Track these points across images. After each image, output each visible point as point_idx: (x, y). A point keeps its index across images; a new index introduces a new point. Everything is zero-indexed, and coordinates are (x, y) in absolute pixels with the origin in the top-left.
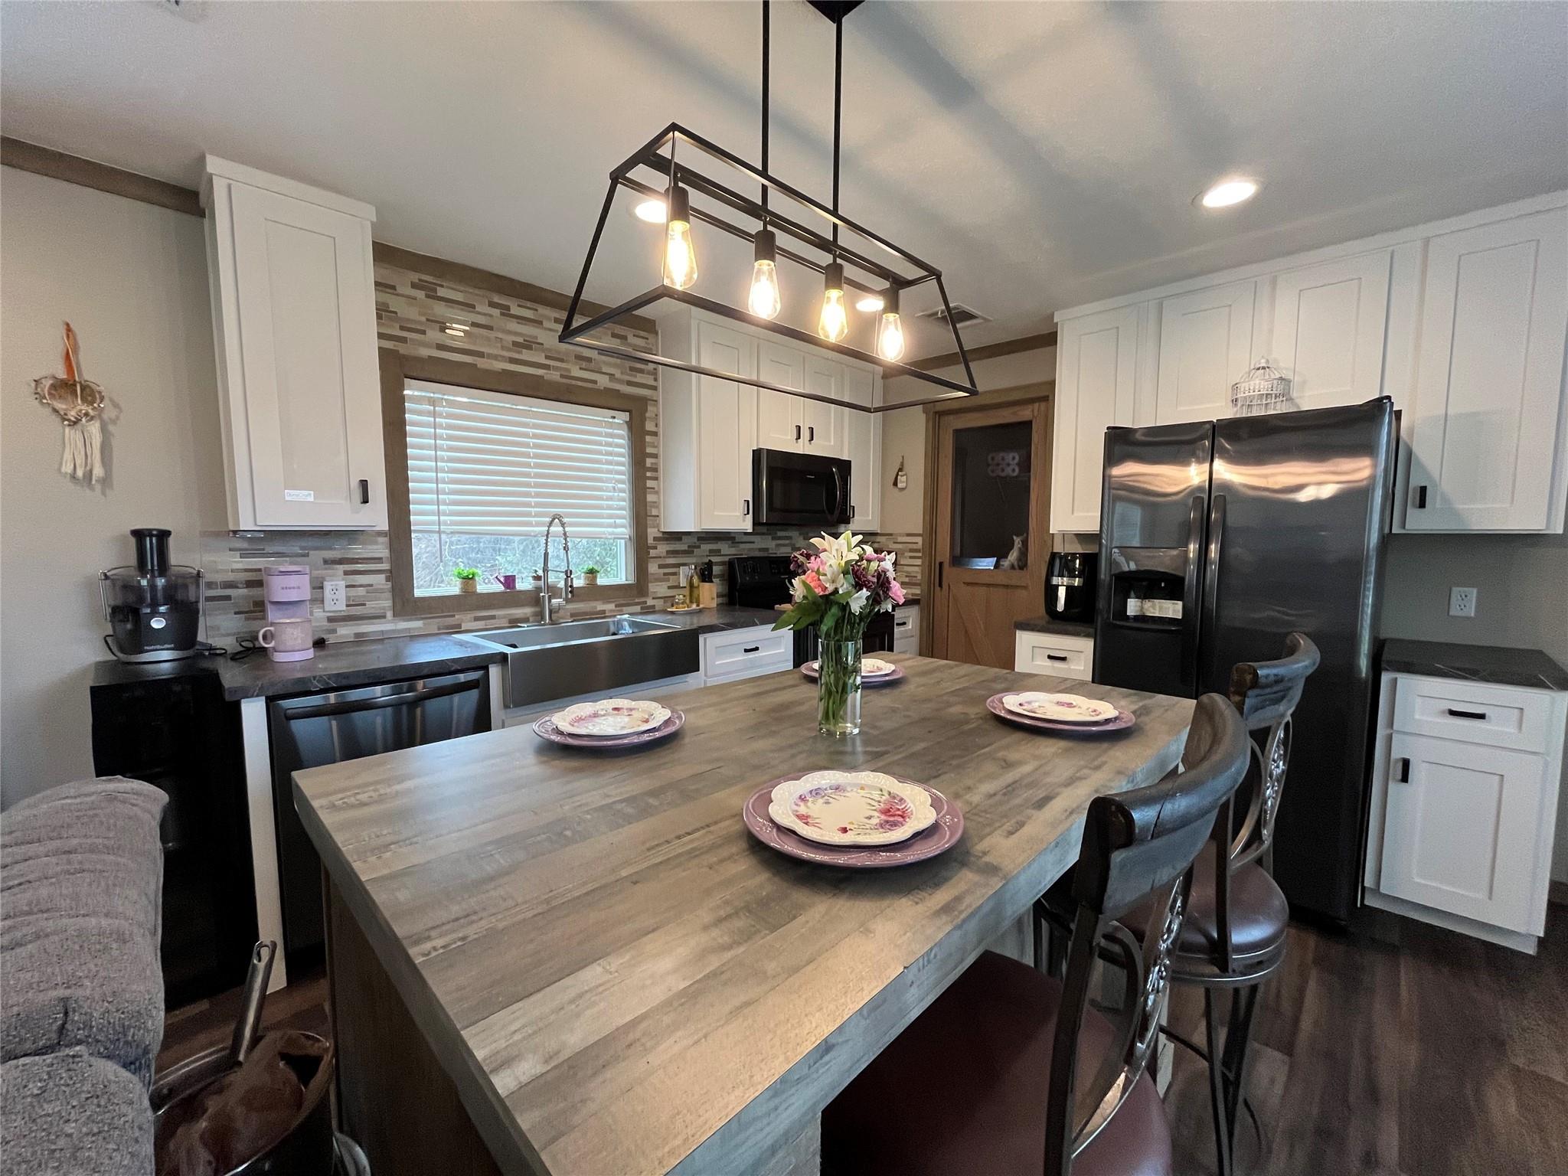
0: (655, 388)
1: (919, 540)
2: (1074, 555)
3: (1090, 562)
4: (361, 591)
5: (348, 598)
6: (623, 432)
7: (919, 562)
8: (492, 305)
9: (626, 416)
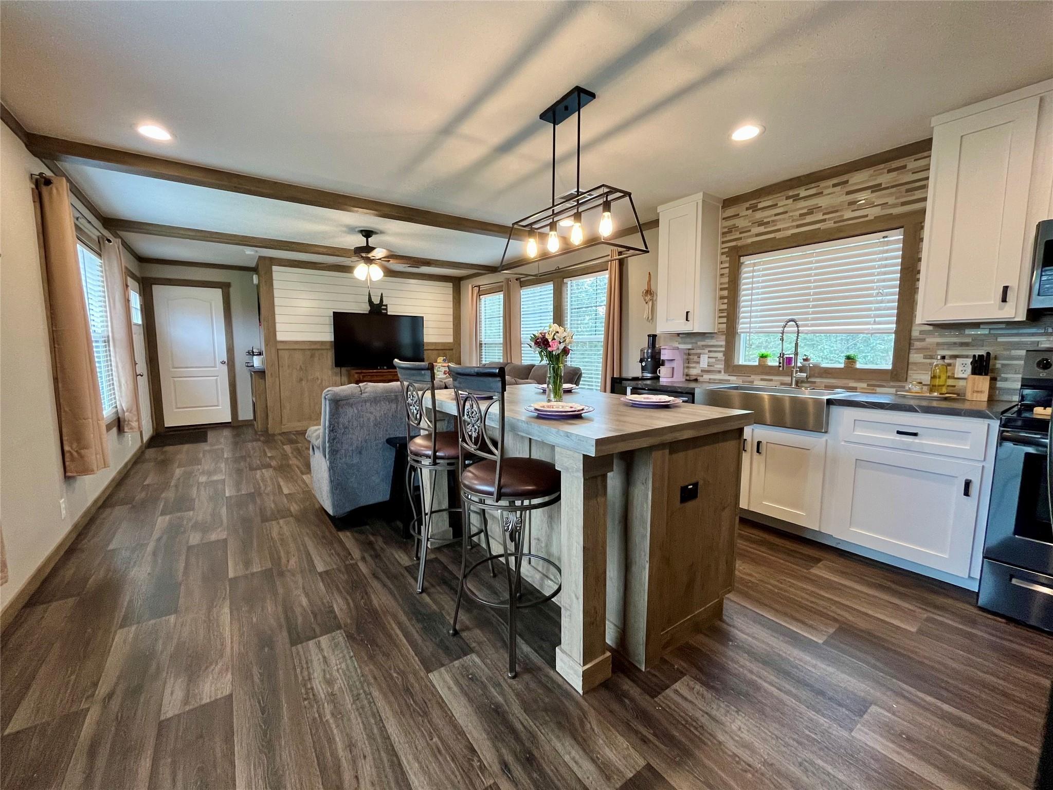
4: (713, 360)
5: (708, 363)
8: (788, 198)
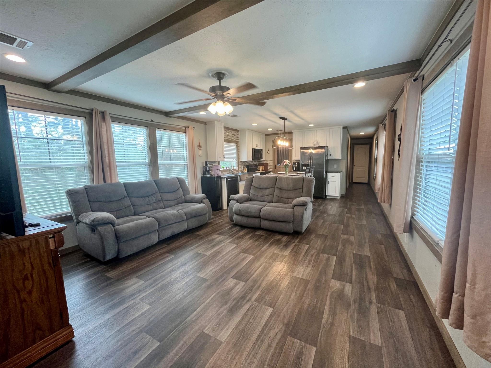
0: (239, 140)
1: (272, 161)
2: (296, 163)
3: (298, 164)
6: (235, 146)
7: (272, 165)
9: (236, 144)
